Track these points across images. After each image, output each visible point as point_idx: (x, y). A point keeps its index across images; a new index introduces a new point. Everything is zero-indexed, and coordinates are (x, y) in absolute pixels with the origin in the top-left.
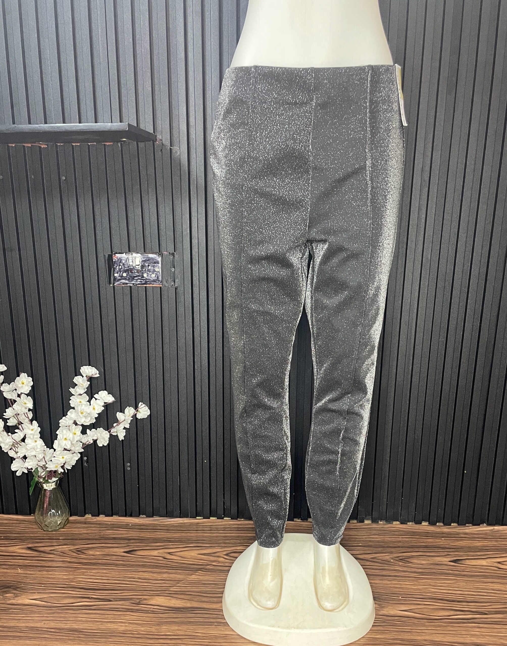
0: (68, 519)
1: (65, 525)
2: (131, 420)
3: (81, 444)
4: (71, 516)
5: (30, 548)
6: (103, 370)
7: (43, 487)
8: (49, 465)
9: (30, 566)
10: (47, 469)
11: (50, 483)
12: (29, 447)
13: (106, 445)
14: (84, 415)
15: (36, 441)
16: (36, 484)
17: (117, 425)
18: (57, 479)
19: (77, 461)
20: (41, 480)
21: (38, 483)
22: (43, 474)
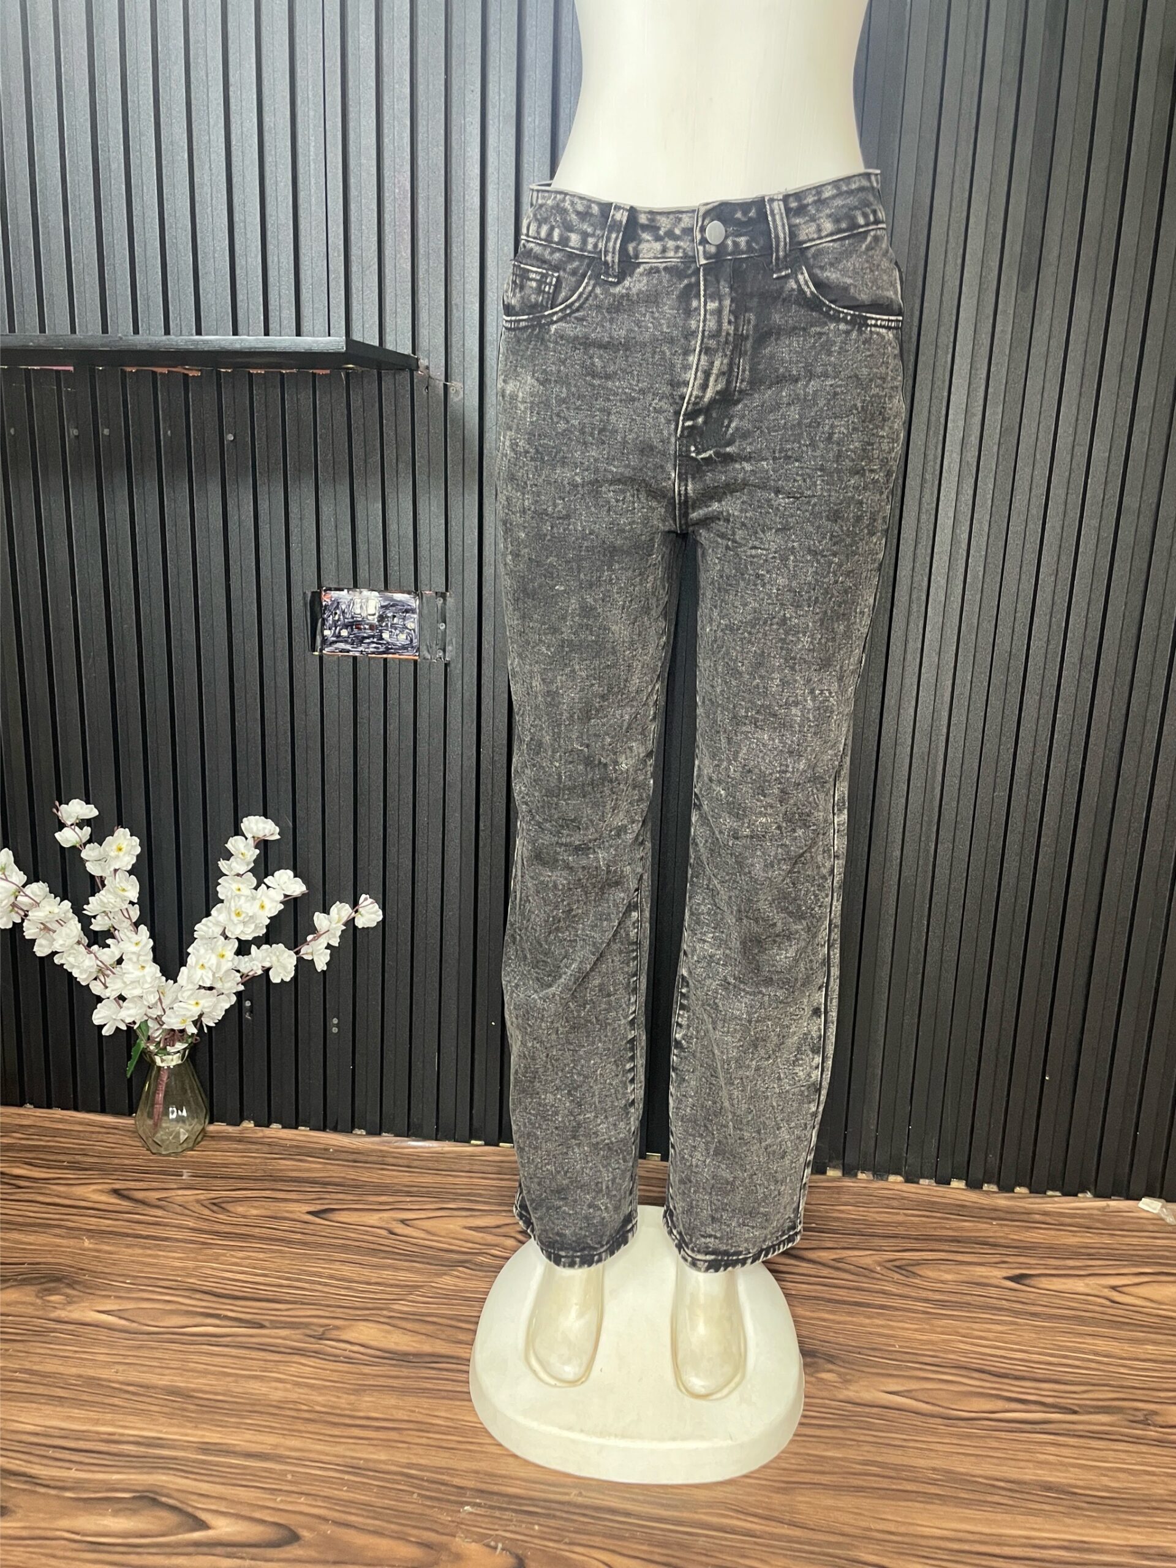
0: (203, 1129)
1: (196, 1143)
2: (343, 931)
3: (238, 975)
4: (211, 1122)
5: (116, 1192)
6: (291, 824)
7: (154, 1062)
8: (169, 1017)
9: (111, 1233)
10: (165, 1027)
11: (169, 1054)
12: (128, 978)
13: (288, 979)
14: (241, 918)
15: (143, 967)
16: (141, 1055)
17: (314, 939)
18: (186, 1045)
19: (226, 1011)
20: (152, 1048)
21: (145, 1052)
22: (157, 1035)
